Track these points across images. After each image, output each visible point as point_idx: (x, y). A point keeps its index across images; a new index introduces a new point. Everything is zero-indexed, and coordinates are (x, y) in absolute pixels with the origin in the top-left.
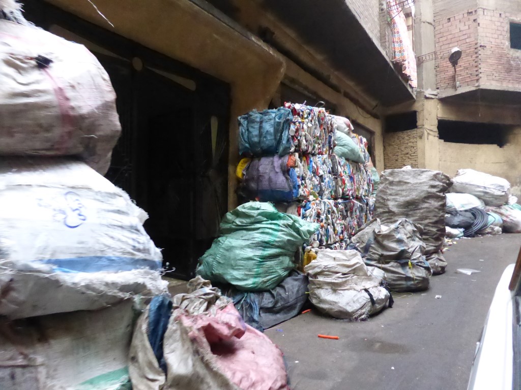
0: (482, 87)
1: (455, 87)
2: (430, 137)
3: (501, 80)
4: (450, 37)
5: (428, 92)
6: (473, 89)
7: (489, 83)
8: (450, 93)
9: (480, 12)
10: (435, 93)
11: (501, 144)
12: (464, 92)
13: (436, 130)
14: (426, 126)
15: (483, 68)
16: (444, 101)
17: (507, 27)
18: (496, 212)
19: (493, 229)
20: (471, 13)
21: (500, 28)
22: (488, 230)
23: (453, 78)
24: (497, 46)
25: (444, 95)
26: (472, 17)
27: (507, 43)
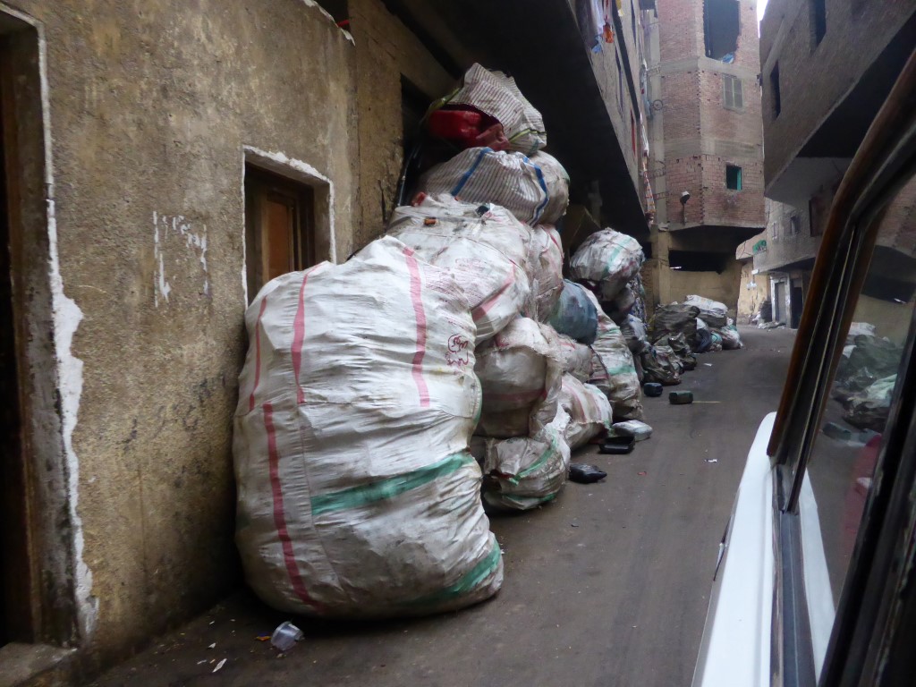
0: (706, 224)
1: (683, 222)
2: (663, 266)
3: (719, 217)
4: (678, 176)
5: (662, 226)
6: (699, 225)
7: (711, 220)
8: (679, 227)
9: (703, 158)
10: (666, 226)
11: (719, 272)
12: (691, 227)
13: (667, 259)
14: (660, 257)
15: (707, 207)
16: (674, 234)
17: (724, 170)
18: (717, 332)
19: (715, 346)
20: (695, 158)
21: (719, 171)
22: (712, 347)
23: (682, 214)
24: (718, 188)
25: (674, 229)
26: (697, 162)
27: (724, 184)
